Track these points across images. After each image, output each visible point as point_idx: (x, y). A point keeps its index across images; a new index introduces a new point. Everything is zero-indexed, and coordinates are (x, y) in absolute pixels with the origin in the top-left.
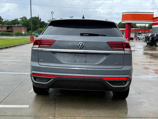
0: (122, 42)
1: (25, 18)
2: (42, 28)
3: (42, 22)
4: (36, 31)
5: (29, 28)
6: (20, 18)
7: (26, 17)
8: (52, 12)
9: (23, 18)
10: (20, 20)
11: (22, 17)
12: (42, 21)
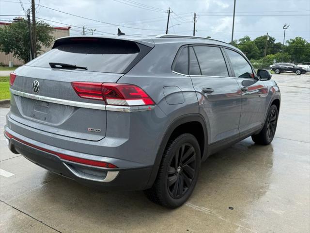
0: (100, 84)
1: (248, 39)
2: (273, 54)
3: (277, 44)
4: (260, 60)
5: (251, 55)
6: (240, 40)
7: (249, 36)
8: (285, 26)
9: (244, 40)
10: (240, 42)
11: (243, 38)
12: (275, 42)
